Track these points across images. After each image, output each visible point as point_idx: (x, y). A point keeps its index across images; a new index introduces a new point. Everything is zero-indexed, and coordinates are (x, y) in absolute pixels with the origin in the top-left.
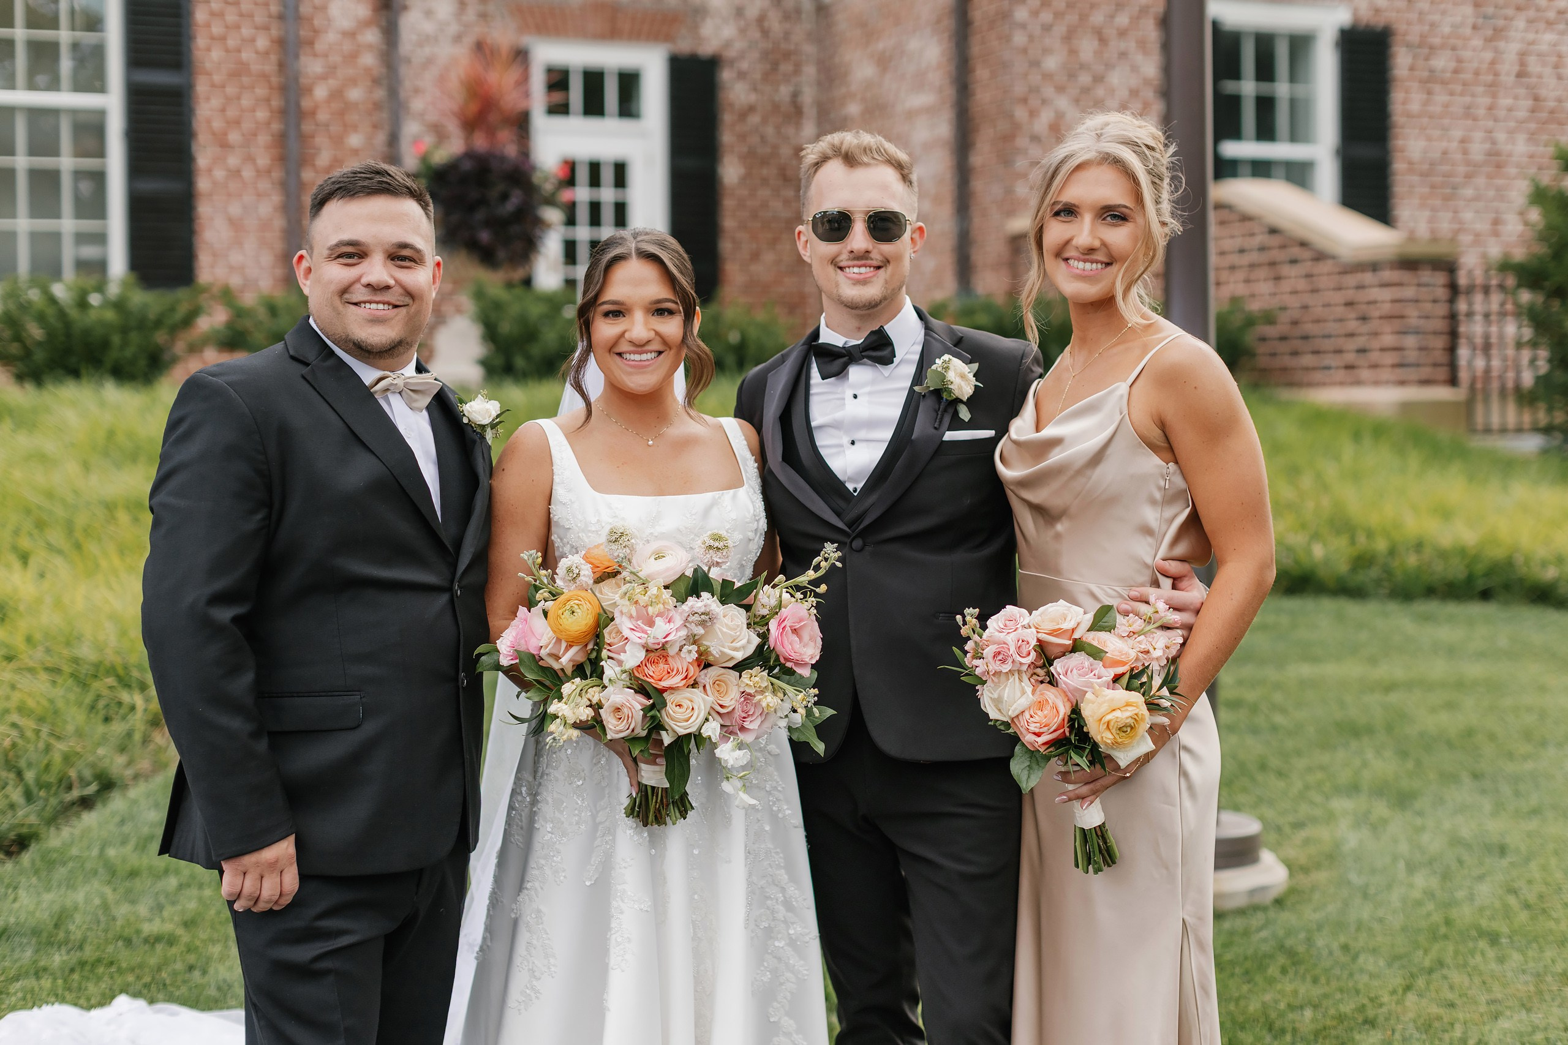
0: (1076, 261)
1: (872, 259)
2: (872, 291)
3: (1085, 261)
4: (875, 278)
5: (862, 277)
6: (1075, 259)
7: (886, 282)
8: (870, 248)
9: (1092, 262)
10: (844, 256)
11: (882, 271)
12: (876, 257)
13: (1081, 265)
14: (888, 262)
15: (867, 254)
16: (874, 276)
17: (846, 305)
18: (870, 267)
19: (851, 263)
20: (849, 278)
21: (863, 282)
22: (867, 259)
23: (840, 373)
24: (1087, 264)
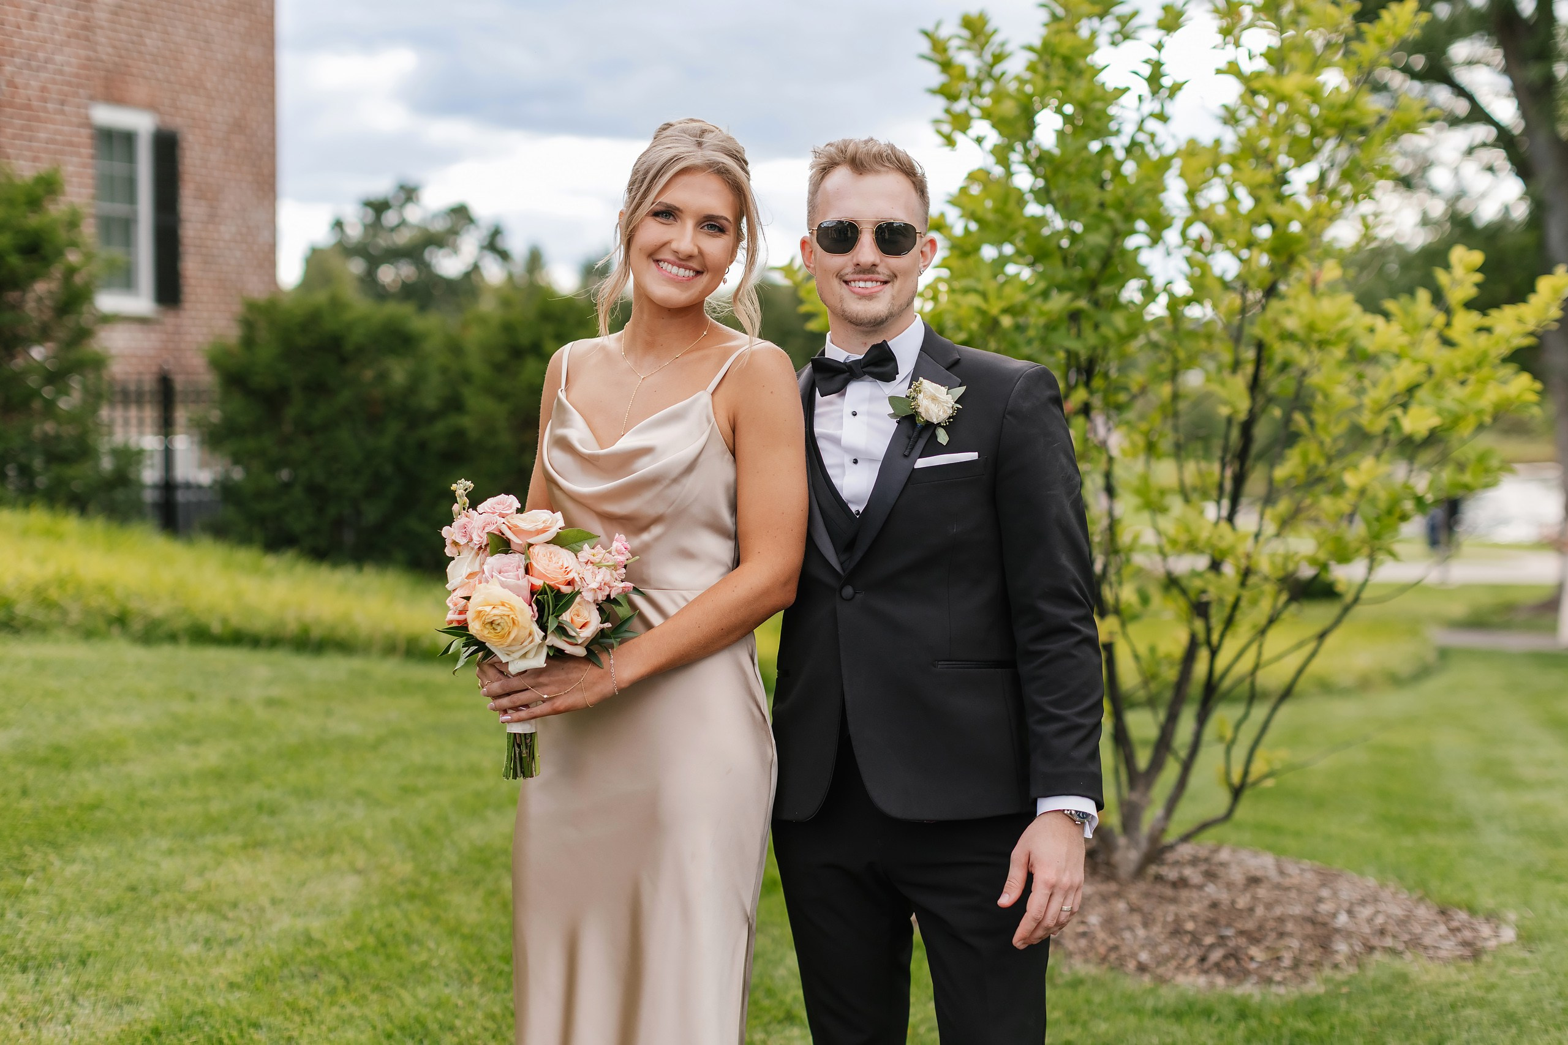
0: (670, 265)
1: (879, 274)
2: (879, 307)
3: (679, 266)
4: (881, 293)
5: (867, 292)
6: (669, 263)
7: (893, 298)
8: (878, 261)
9: (686, 268)
10: (849, 269)
11: (888, 287)
12: (883, 272)
13: (675, 270)
14: (896, 276)
15: (874, 267)
16: (881, 290)
17: (850, 322)
18: (877, 282)
19: (856, 277)
20: (854, 292)
21: (870, 297)
22: (873, 273)
23: (840, 390)
24: (681, 269)
